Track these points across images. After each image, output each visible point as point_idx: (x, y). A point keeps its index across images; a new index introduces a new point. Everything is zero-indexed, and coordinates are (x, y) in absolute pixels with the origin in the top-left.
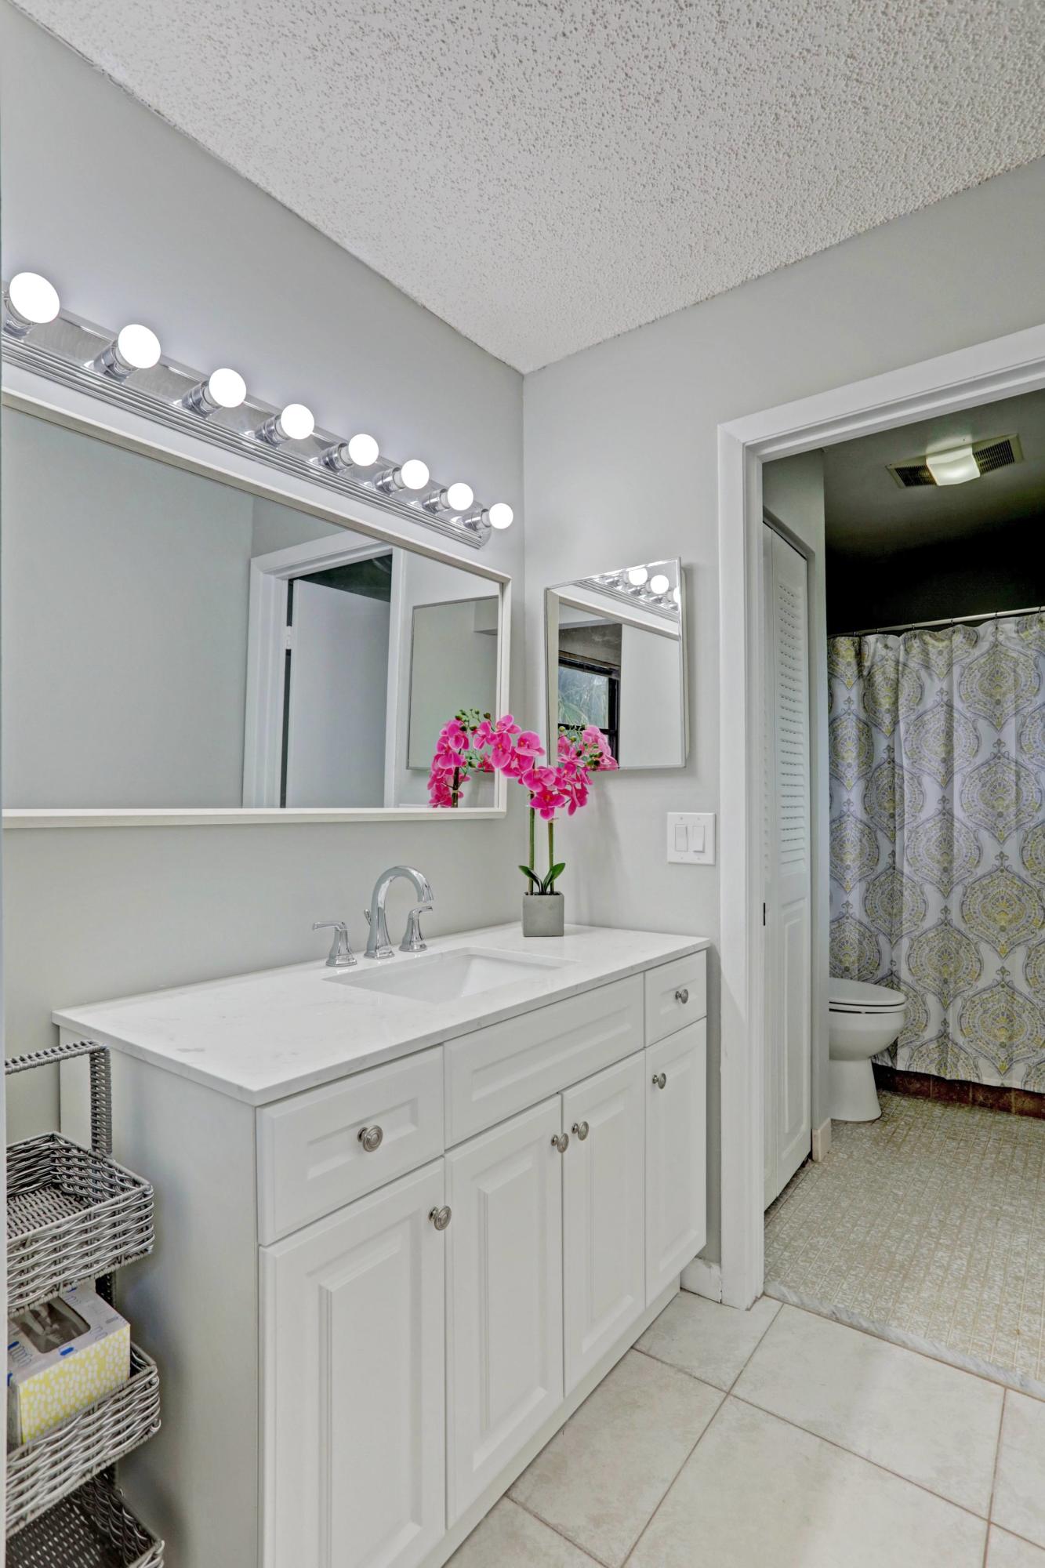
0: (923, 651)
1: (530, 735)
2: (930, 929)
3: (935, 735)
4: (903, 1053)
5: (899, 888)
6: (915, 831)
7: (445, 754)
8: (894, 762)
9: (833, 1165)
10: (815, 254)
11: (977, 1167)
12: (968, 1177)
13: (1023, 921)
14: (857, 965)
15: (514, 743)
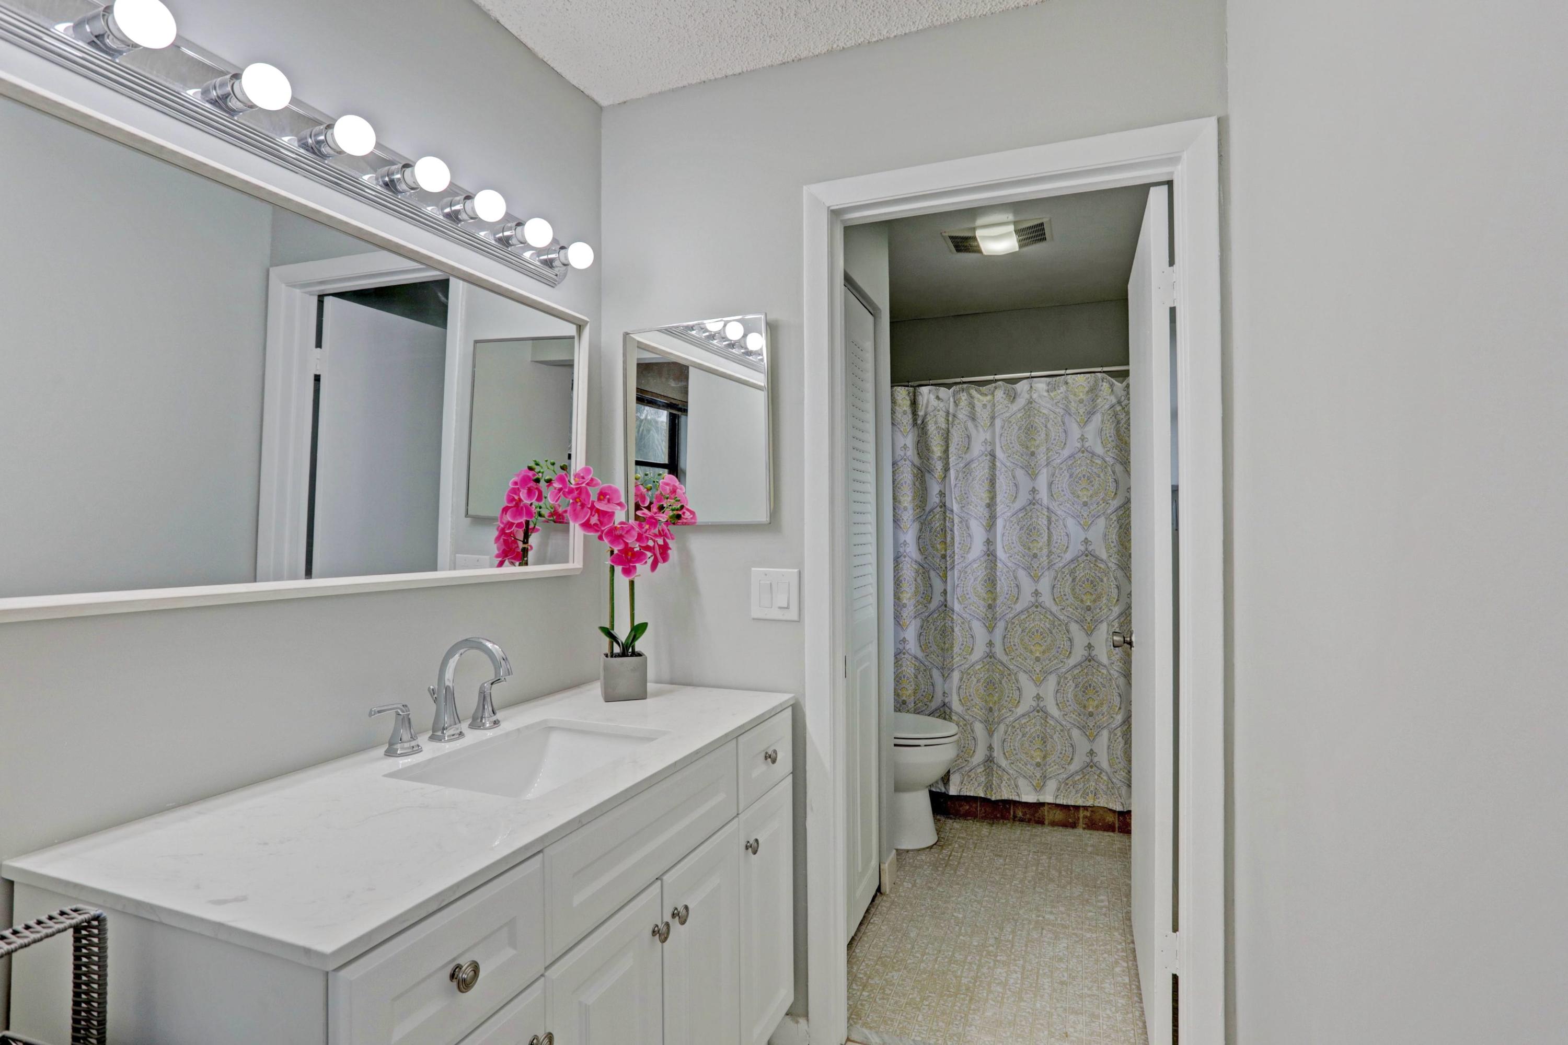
0: (970, 404)
1: (610, 487)
2: (977, 662)
3: (980, 482)
4: (955, 779)
5: (951, 624)
6: (964, 571)
7: (515, 506)
8: (945, 506)
9: (900, 896)
10: (895, 36)
11: (1021, 881)
12: (1014, 891)
13: (1054, 652)
14: (912, 698)
15: (594, 496)
